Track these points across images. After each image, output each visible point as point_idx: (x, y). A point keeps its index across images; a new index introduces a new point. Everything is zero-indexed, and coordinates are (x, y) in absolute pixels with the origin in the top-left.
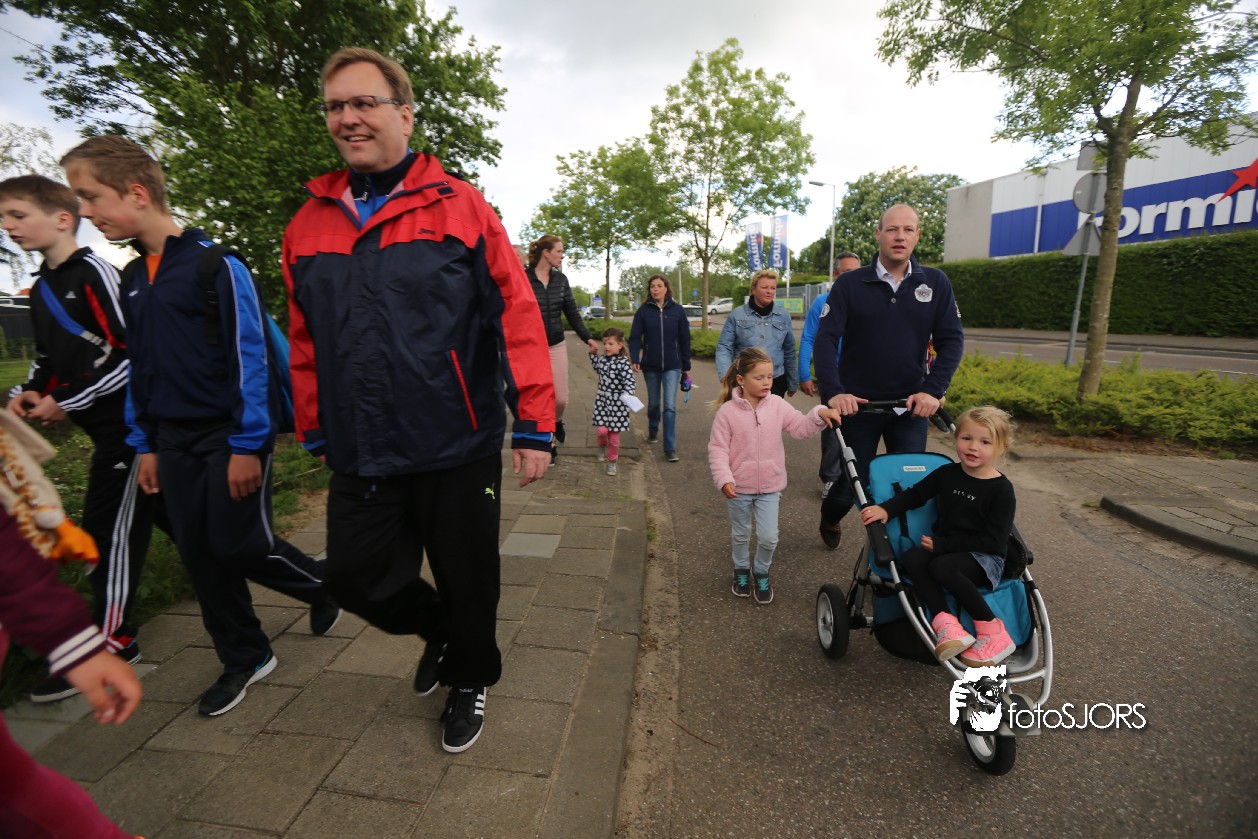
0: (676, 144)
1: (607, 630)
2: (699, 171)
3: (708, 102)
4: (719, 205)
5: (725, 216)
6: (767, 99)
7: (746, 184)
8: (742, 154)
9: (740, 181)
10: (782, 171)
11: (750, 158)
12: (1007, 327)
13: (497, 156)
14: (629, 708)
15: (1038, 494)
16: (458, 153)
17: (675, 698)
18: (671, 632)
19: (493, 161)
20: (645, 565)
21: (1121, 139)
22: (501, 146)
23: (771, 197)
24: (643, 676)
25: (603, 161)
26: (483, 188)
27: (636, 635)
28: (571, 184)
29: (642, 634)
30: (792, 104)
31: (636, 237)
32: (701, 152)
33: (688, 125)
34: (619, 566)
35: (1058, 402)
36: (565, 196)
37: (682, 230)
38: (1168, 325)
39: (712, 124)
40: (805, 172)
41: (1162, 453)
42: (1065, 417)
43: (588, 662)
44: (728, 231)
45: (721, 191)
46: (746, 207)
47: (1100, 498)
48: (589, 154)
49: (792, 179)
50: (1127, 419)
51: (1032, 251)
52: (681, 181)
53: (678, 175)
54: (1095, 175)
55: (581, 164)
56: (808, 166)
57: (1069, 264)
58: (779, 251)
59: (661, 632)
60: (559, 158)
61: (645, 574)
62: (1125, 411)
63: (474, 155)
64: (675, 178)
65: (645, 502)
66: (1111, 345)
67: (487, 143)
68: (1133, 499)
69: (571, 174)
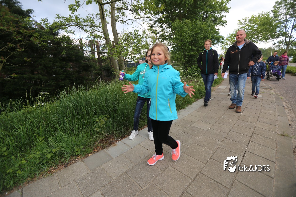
13: (226, 24)
22: (227, 21)
25: (253, 19)
26: (220, 32)
28: (241, 27)
31: (260, 40)
48: (248, 18)
53: (281, 20)
55: (245, 21)
60: (239, 21)
63: (219, 24)
69: (242, 24)
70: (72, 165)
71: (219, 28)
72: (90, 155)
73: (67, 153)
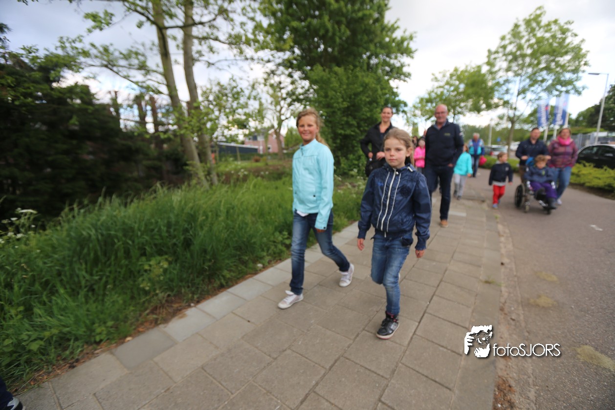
0: (501, 64)
2: (513, 77)
3: (523, 41)
4: (524, 94)
5: (528, 99)
6: (559, 36)
8: (543, 65)
9: (538, 81)
10: (569, 71)
11: (547, 68)
23: (559, 87)
25: (457, 74)
28: (437, 86)
30: (576, 35)
32: (516, 67)
36: (433, 92)
39: (525, 51)
40: (583, 72)
45: (527, 86)
46: (542, 94)
52: (502, 82)
53: (500, 80)
58: (561, 114)
64: (498, 82)
67: (404, 73)
69: (439, 81)
70: (87, 363)
72: (129, 341)
73: (76, 339)
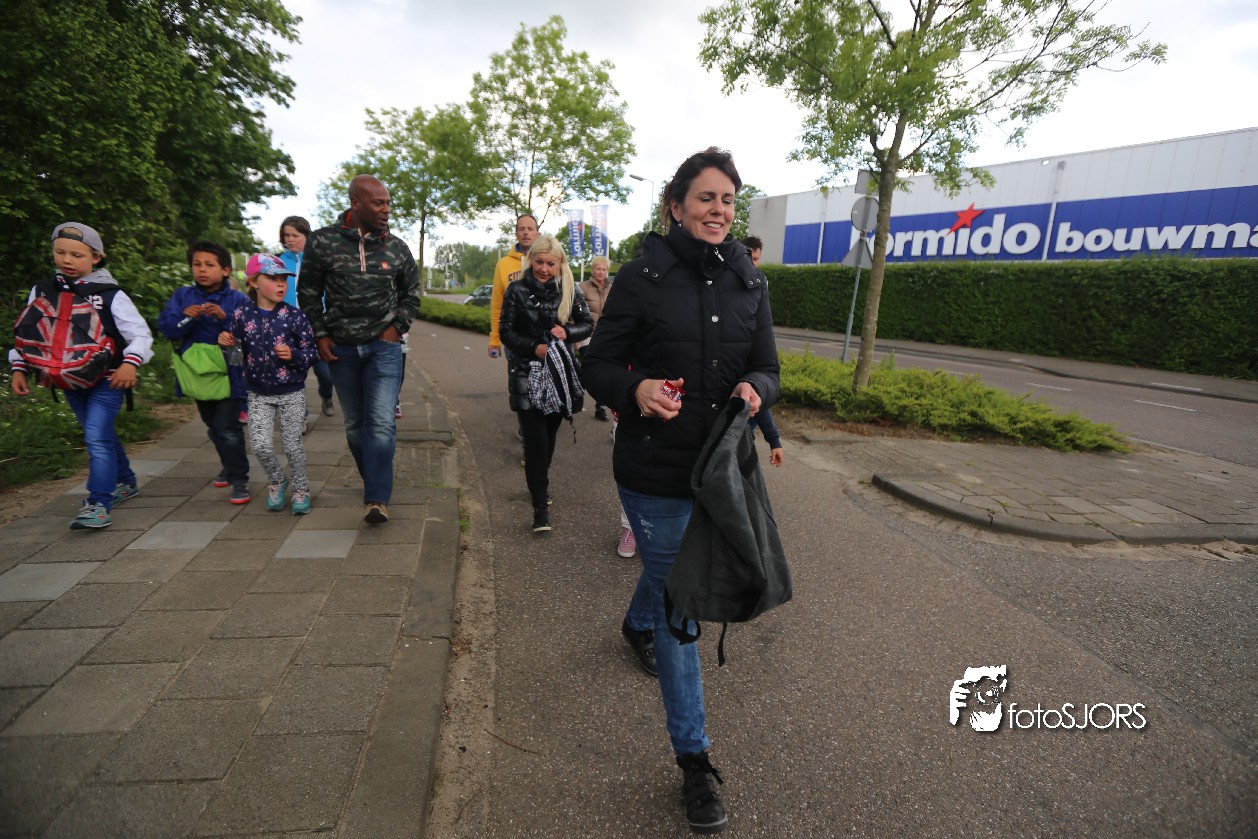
0: (499, 116)
1: (412, 636)
2: (522, 148)
3: (533, 78)
4: (541, 186)
5: (548, 199)
6: (593, 85)
7: (569, 167)
8: (567, 137)
9: (563, 164)
10: (606, 158)
11: (575, 142)
12: (795, 326)
13: (289, 95)
14: (438, 725)
15: (826, 474)
16: (237, 84)
17: (491, 705)
18: (487, 631)
19: (284, 100)
20: (457, 558)
21: (890, 168)
22: (294, 84)
23: (593, 183)
24: (454, 685)
25: (421, 124)
26: (271, 132)
27: (448, 639)
28: (381, 144)
29: (454, 636)
30: (616, 93)
31: (453, 209)
32: (525, 129)
33: (513, 98)
34: (428, 562)
35: (839, 393)
36: (373, 155)
37: (504, 207)
38: (912, 333)
39: (538, 101)
40: (628, 162)
41: (912, 437)
42: (844, 406)
43: (390, 676)
44: (550, 213)
45: (544, 171)
46: (570, 191)
47: (872, 476)
49: (615, 168)
50: (888, 408)
51: (816, 261)
52: (503, 156)
53: (500, 149)
54: (867, 199)
55: (394, 123)
56: (629, 156)
57: (843, 275)
58: (600, 240)
59: (475, 632)
60: (369, 112)
61: (458, 568)
62: (887, 402)
63: (259, 90)
64: (497, 152)
65: (458, 490)
66: (878, 348)
67: (275, 78)
68: (895, 476)
69: (382, 132)
71: (258, 108)
